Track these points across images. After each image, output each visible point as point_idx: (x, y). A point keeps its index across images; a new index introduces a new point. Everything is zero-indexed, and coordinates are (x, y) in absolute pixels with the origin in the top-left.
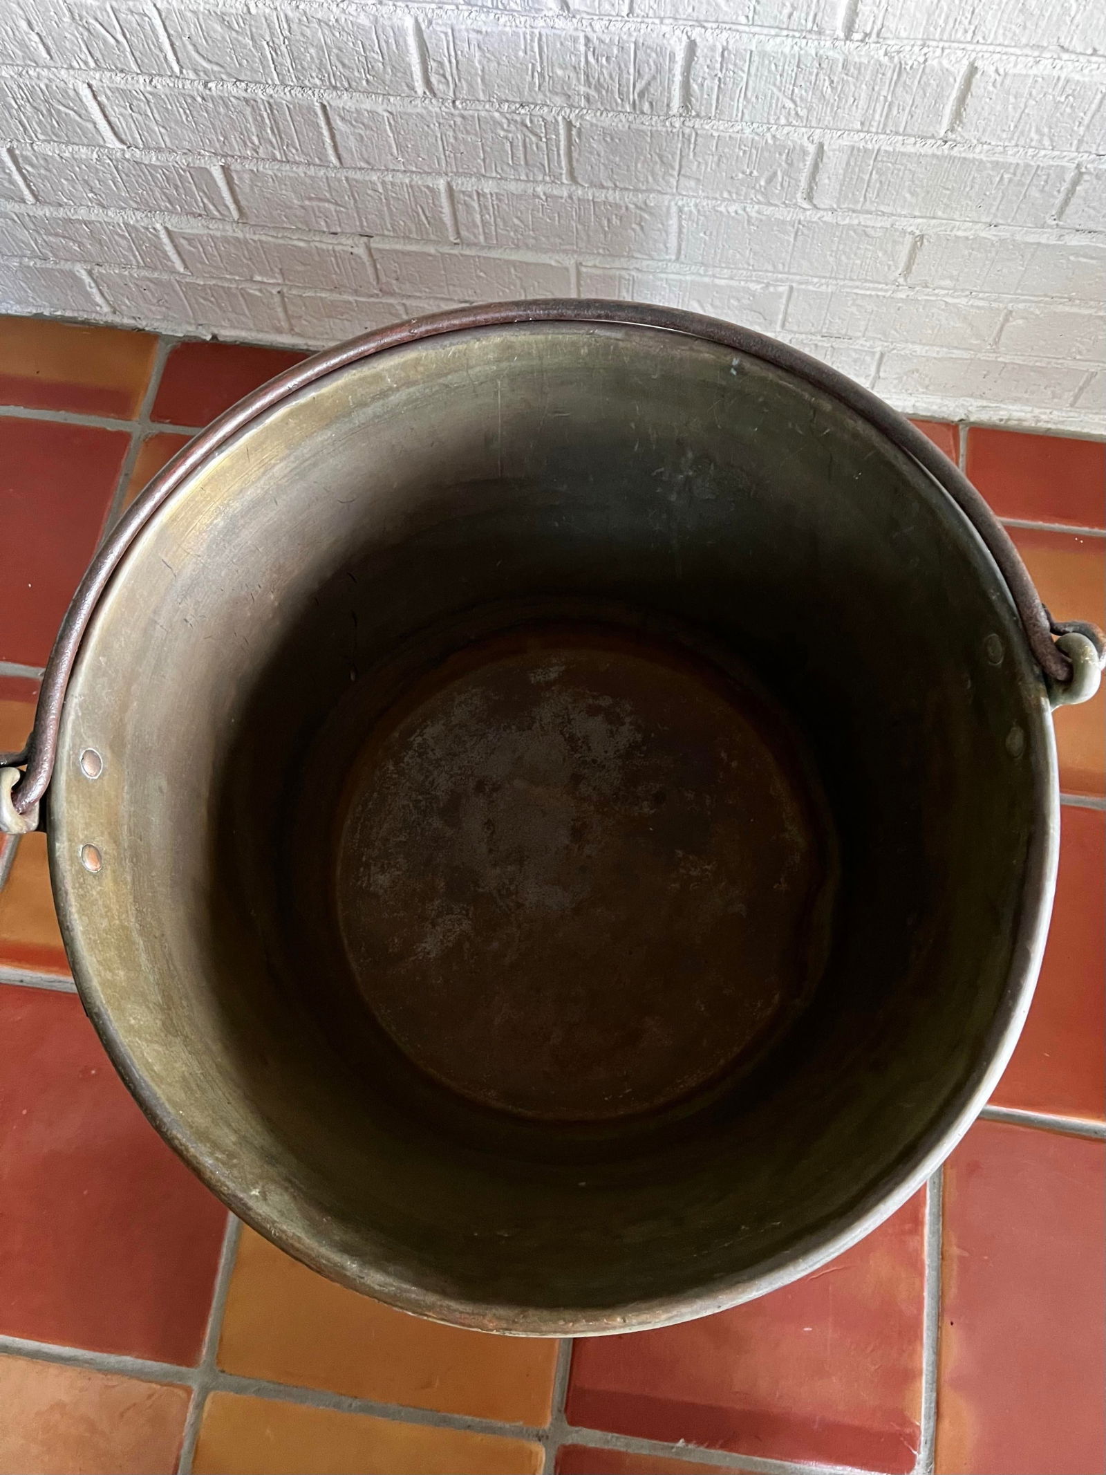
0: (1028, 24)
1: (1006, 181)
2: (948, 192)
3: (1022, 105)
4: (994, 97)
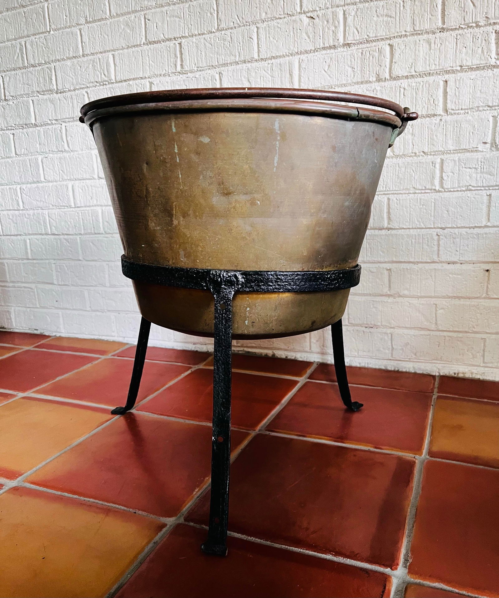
0: (401, 182)
1: (414, 242)
2: (395, 250)
3: (409, 211)
4: (398, 209)
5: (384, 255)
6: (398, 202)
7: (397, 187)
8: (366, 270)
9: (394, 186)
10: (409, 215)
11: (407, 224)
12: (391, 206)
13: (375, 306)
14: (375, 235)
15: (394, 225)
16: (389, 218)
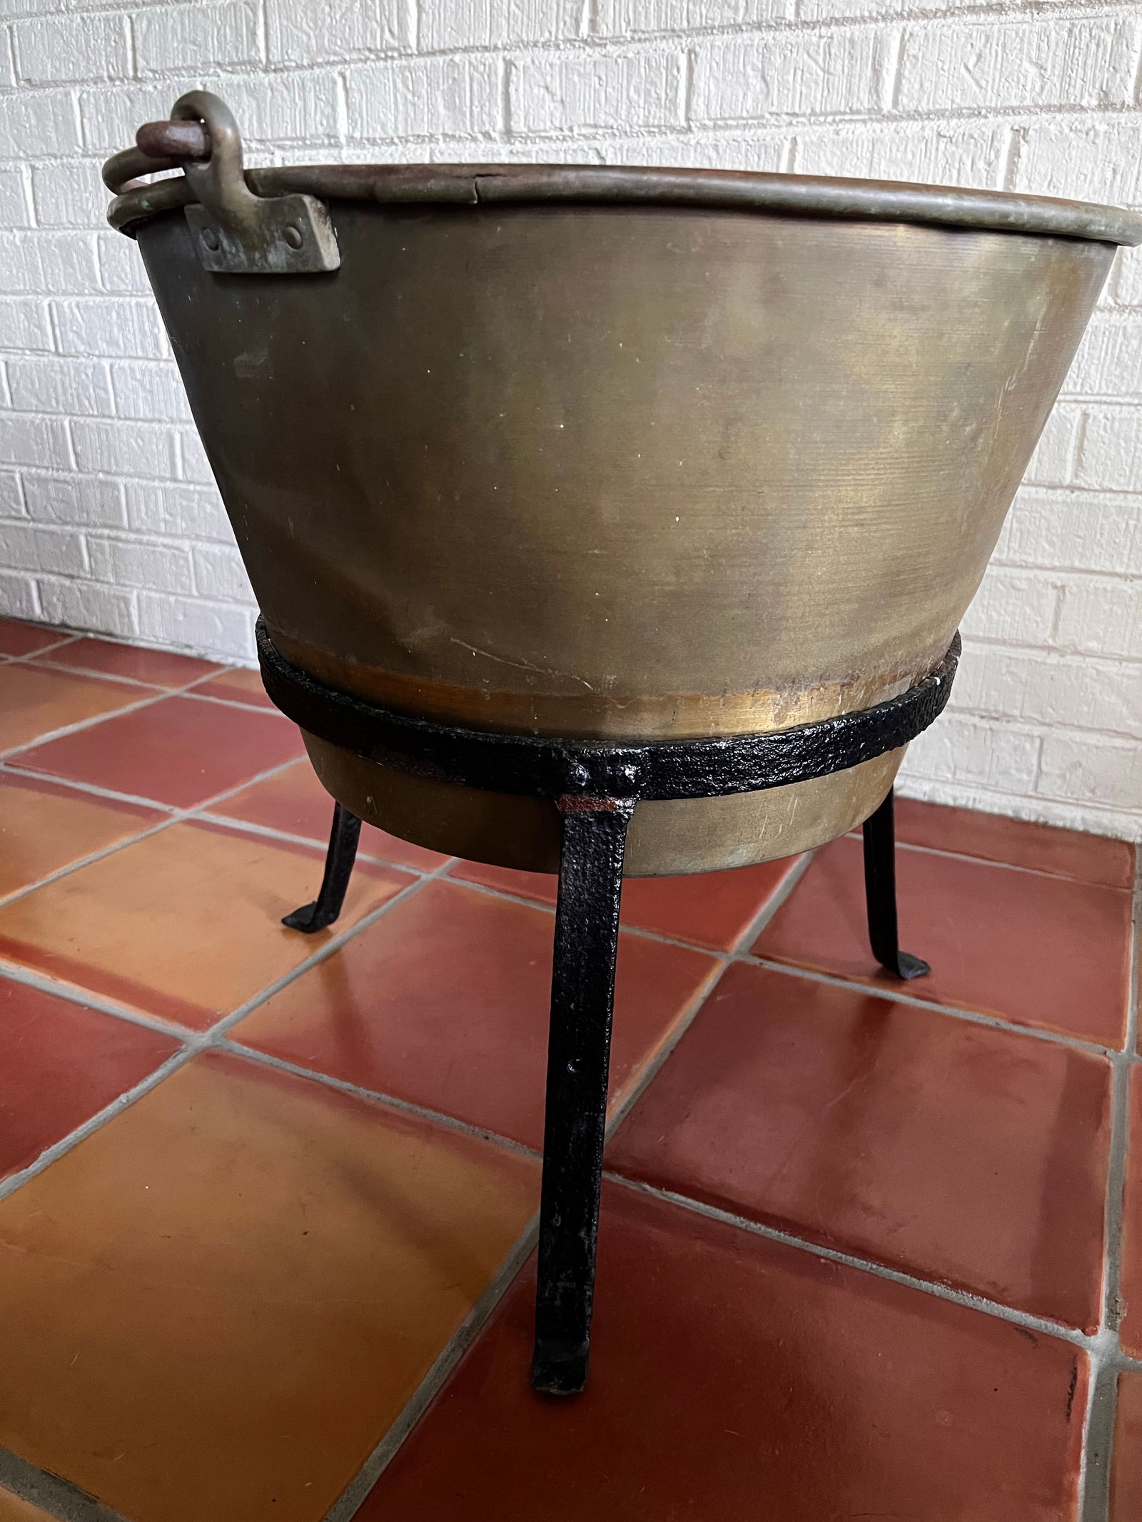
0: (1125, 374)
1: (1132, 528)
2: (1081, 541)
3: (1132, 449)
4: (1107, 441)
5: (1052, 550)
6: (1109, 424)
7: (1111, 385)
8: (1002, 583)
9: (1103, 383)
10: (1130, 460)
11: (1122, 480)
12: (1088, 433)
13: (1013, 669)
14: (1037, 501)
15: (1087, 479)
16: (1079, 463)
